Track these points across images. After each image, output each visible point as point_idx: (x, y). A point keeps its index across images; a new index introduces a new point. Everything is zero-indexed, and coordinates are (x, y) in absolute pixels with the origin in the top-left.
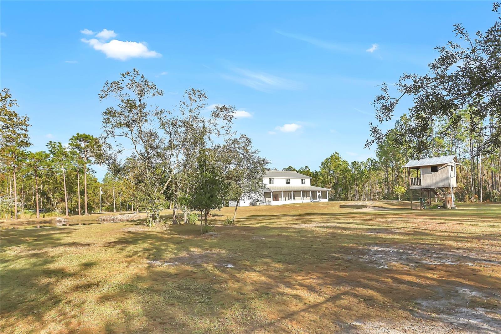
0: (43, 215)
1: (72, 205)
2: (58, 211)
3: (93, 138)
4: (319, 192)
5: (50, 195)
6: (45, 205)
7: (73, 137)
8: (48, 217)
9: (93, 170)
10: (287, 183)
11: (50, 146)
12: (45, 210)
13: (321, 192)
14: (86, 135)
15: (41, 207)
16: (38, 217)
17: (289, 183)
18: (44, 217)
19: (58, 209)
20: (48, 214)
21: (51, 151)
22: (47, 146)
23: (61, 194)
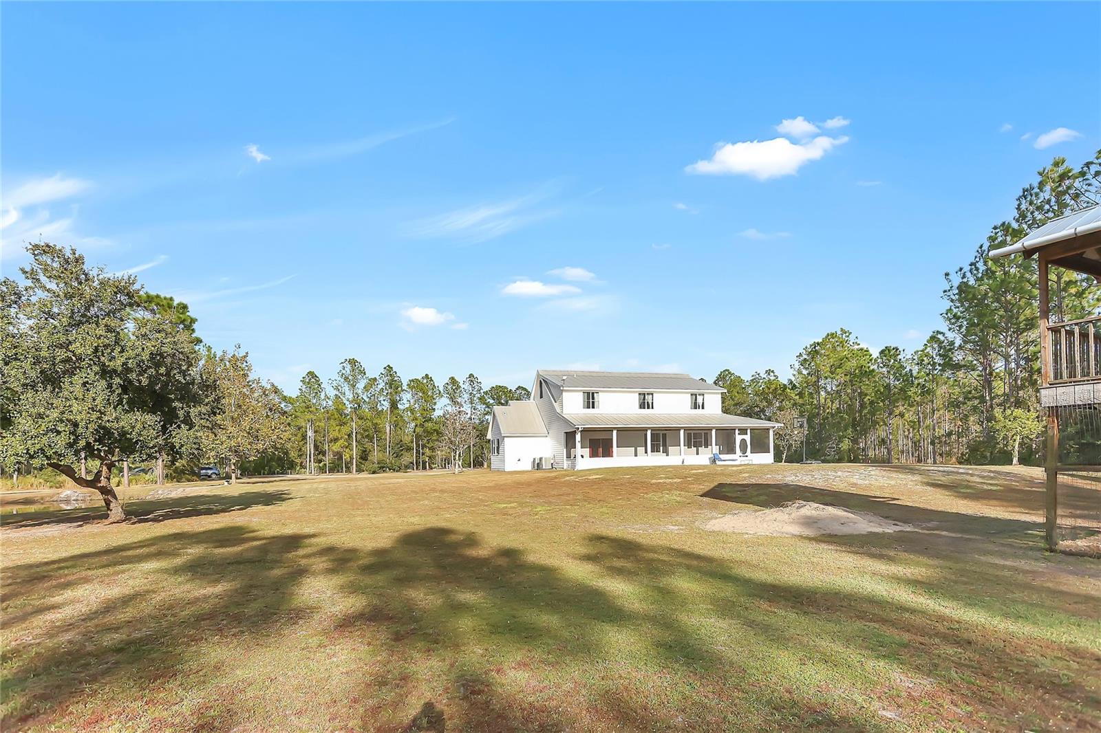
4: (743, 431)
10: (642, 406)
13: (749, 431)
17: (650, 406)
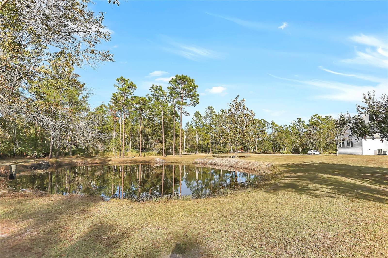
0: (144, 154)
1: (166, 146)
2: (155, 151)
3: (190, 80)
5: (150, 137)
6: (145, 146)
7: (172, 80)
8: (148, 156)
9: (187, 112)
11: (152, 90)
12: (146, 150)
14: (184, 76)
15: (143, 147)
16: (140, 156)
18: (144, 156)
19: (155, 149)
20: (147, 153)
21: (153, 95)
22: (150, 89)
23: (158, 136)
